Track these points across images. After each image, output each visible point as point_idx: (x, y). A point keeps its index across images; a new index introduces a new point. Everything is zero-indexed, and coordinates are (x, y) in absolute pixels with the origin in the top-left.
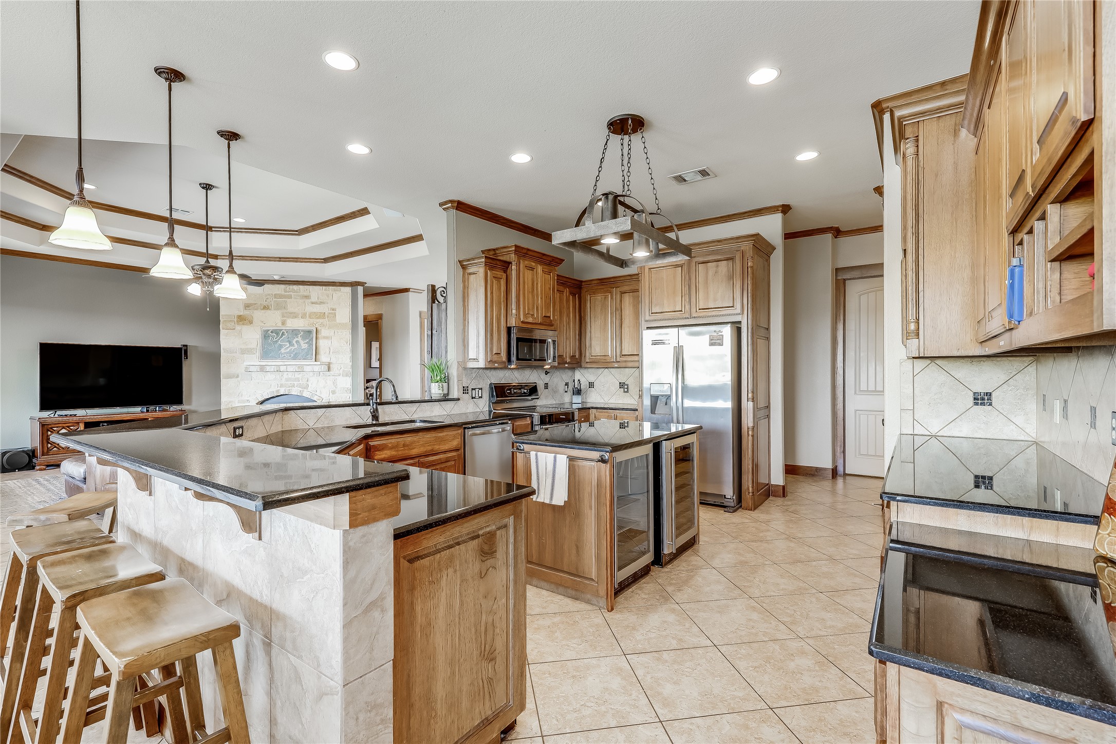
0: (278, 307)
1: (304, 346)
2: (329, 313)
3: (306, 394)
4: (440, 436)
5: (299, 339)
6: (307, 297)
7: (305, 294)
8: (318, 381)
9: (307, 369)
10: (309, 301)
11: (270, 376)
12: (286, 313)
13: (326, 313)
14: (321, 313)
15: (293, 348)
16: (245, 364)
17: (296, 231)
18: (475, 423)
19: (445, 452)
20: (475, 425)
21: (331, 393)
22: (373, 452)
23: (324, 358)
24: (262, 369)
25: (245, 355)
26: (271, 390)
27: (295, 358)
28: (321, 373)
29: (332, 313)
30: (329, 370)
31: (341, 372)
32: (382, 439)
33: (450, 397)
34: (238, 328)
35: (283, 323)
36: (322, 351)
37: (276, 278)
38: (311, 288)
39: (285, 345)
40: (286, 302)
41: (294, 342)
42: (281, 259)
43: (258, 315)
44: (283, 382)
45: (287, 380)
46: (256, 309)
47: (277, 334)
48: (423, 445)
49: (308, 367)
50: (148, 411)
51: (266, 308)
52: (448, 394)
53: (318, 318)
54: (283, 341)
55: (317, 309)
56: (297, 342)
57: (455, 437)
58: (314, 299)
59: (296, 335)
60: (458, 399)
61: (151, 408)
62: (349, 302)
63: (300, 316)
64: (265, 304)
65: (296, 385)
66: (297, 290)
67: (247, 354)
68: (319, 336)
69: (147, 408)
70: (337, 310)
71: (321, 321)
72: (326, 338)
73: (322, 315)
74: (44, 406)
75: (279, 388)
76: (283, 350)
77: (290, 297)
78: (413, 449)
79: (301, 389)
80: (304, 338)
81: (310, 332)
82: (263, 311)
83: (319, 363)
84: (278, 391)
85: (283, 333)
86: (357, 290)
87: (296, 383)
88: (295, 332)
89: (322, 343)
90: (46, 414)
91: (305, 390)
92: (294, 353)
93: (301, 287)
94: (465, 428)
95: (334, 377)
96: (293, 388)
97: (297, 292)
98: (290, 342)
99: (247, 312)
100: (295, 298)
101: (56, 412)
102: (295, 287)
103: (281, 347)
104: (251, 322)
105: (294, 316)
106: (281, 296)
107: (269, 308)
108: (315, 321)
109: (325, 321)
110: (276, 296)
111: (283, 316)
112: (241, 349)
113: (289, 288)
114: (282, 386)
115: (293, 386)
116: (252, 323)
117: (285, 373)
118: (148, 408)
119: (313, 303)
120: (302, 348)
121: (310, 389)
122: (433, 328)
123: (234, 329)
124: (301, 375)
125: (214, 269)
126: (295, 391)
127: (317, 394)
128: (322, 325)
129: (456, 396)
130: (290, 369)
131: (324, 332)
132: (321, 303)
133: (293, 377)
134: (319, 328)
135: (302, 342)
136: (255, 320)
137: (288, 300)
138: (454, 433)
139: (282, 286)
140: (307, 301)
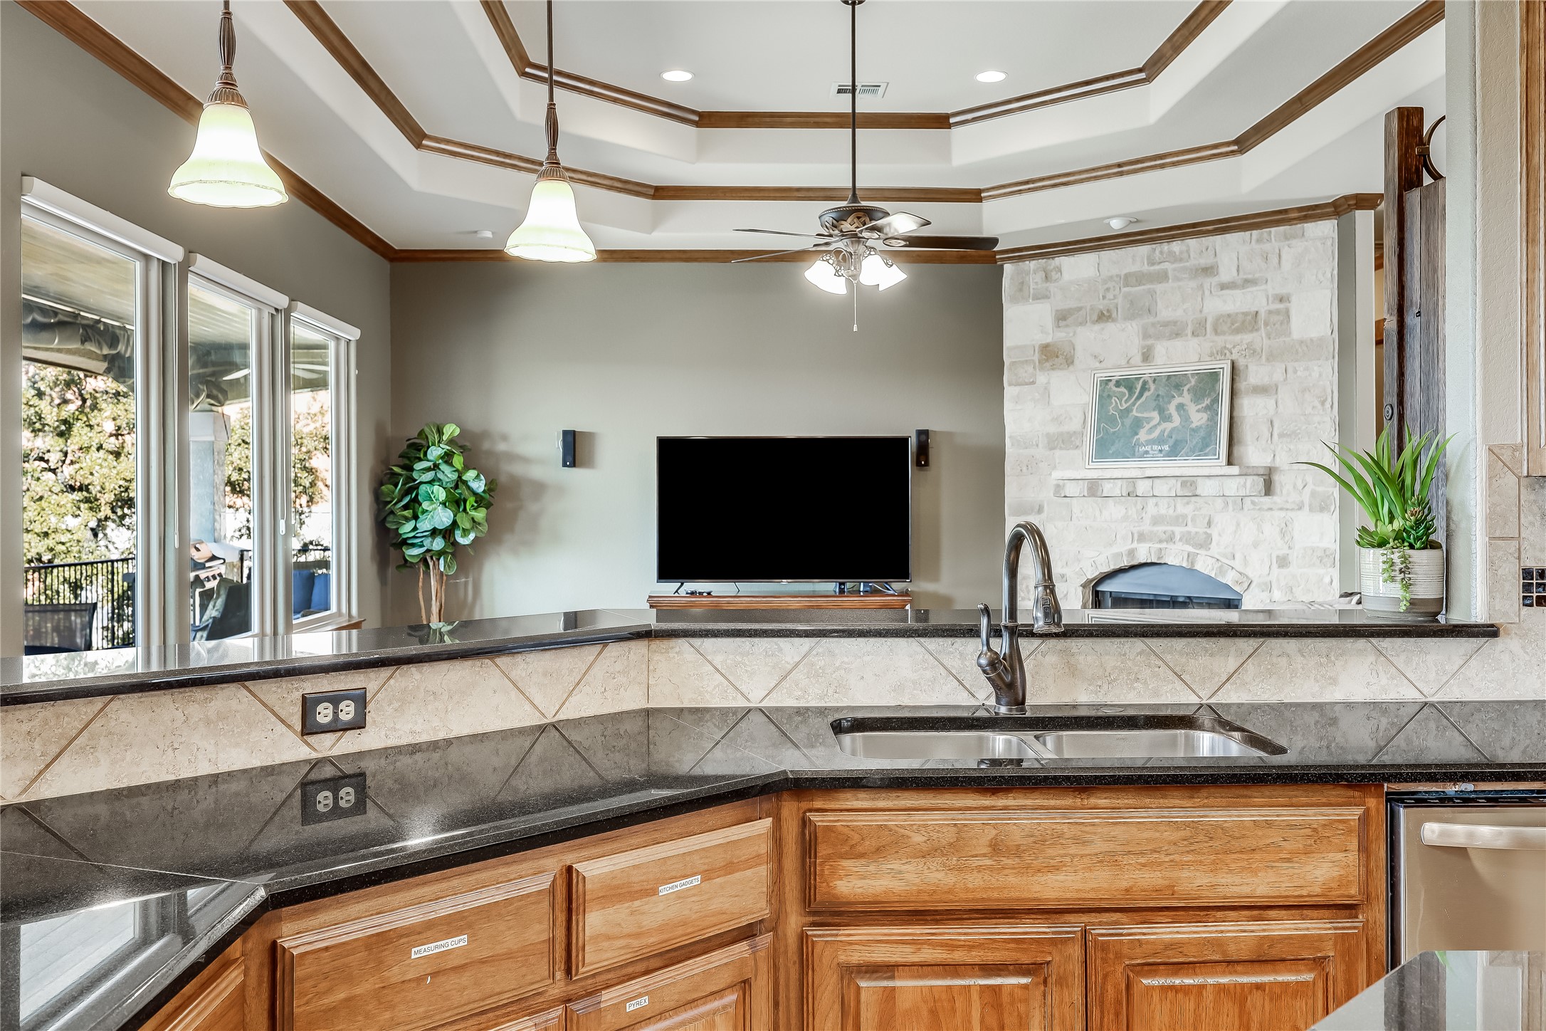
0: (1137, 310)
1: (1198, 418)
2: (1270, 312)
3: (1204, 565)
4: (1219, 826)
5: (1186, 398)
6: (1209, 271)
7: (1204, 261)
8: (1238, 525)
9: (1206, 488)
10: (1215, 280)
11: (1114, 511)
12: (1153, 324)
13: (1262, 315)
14: (1245, 314)
15: (1168, 426)
16: (1057, 474)
17: (1140, 70)
18: (1465, 777)
19: (1259, 909)
20: (1469, 787)
21: (1275, 566)
22: (829, 858)
23: (1254, 454)
24: (1094, 488)
25: (1058, 453)
26: (1115, 550)
27: (1174, 452)
28: (1247, 501)
29: (1278, 312)
30: (1268, 488)
31: (1306, 497)
32: (881, 804)
33: (1457, 616)
34: (1042, 378)
35: (1147, 357)
36: (1247, 432)
37: (1117, 225)
38: (1218, 240)
39: (1149, 420)
40: (1152, 293)
41: (1172, 408)
42: (1122, 168)
43: (1086, 338)
44: (1146, 527)
45: (1156, 521)
46: (1081, 324)
47: (1131, 388)
48: (1110, 860)
49: (1209, 482)
50: (842, 591)
51: (1104, 317)
52: (1443, 602)
53: (1237, 331)
54: (1143, 408)
55: (1236, 302)
56: (1180, 407)
57: (1317, 838)
58: (1228, 272)
59: (1178, 387)
60: (1490, 631)
61: (849, 585)
62: (1330, 267)
63: (1189, 331)
64: (1101, 305)
65: (1178, 537)
66: (1181, 252)
67: (1061, 448)
68: (1242, 385)
69: (841, 584)
70: (1293, 299)
71: (1247, 338)
72: (1262, 390)
73: (1250, 321)
74: (665, 573)
75: (1135, 545)
76: (1143, 435)
77: (1163, 277)
78: (1056, 869)
79: (1191, 549)
80: (1198, 395)
81: (1214, 376)
82: (1097, 327)
83: (1234, 470)
84: (1131, 553)
85: (1145, 383)
86: (1353, 222)
87: (1178, 530)
88: (1175, 382)
89: (1250, 408)
90: (669, 588)
91: (1202, 552)
92: (1171, 442)
93: (1192, 243)
94: (1394, 799)
95: (1283, 514)
96: (1170, 546)
97: (1181, 260)
98: (1161, 411)
99: (1061, 335)
100: (1177, 279)
101: (682, 584)
102: (1176, 246)
103: (1138, 424)
104: (1070, 361)
105: (1175, 330)
106: (1139, 278)
107: (1110, 317)
108: (1230, 339)
109: (1258, 338)
110: (1128, 279)
111: (1146, 336)
112: (1048, 435)
113: (1161, 253)
114: (1142, 538)
115: (1171, 539)
116: (1072, 362)
117: (1152, 501)
118: (844, 584)
119: (1223, 287)
120: (1193, 426)
121: (1215, 549)
122: (1407, 304)
123: (1033, 383)
124: (1191, 507)
125: (860, 214)
126: (1175, 556)
127: (1237, 564)
128: (1253, 352)
129: (1478, 615)
130: (1162, 488)
131: (1255, 374)
132: (1248, 282)
133: (1171, 511)
134: (1241, 363)
135: (1192, 409)
136: (1080, 355)
137: (1159, 288)
138: (1333, 814)
139: (1144, 250)
140: (1210, 282)
